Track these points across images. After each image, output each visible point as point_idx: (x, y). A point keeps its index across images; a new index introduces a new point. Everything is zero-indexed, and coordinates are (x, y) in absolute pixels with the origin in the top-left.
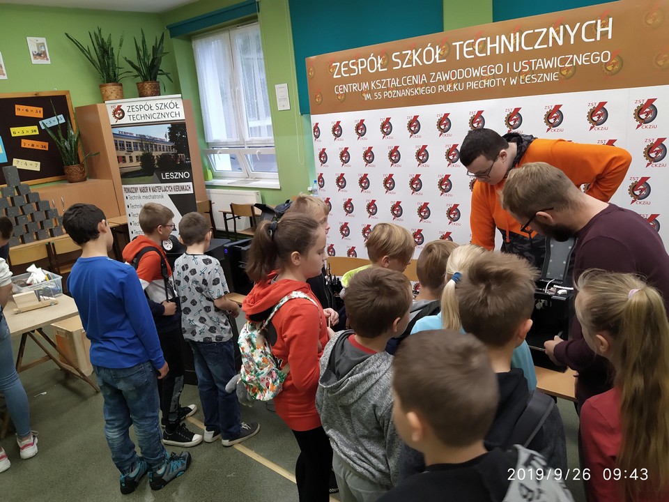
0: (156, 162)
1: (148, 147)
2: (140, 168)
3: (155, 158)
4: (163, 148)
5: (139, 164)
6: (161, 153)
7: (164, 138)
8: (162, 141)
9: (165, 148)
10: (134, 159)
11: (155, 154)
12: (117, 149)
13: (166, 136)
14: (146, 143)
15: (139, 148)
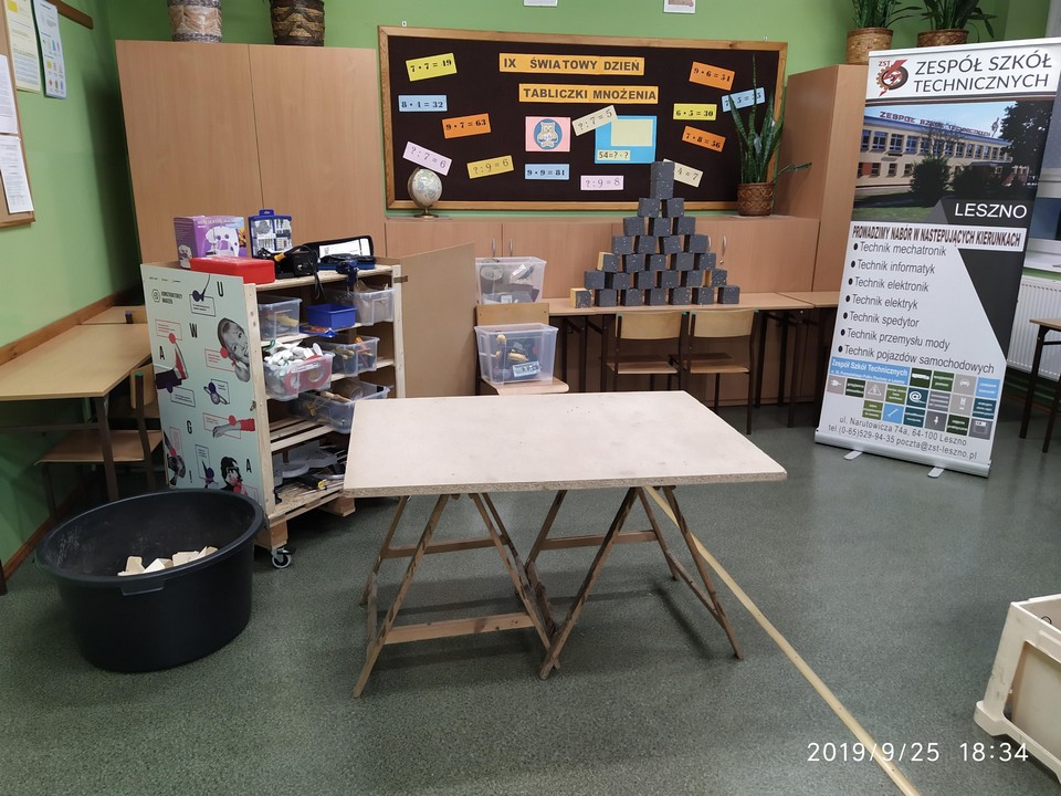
0: (951, 179)
1: (940, 147)
2: (908, 188)
3: (952, 170)
4: (979, 152)
5: (907, 180)
6: (968, 162)
7: (989, 130)
8: (980, 136)
9: (985, 151)
10: (901, 170)
11: (954, 162)
12: (864, 148)
13: (994, 127)
14: (939, 138)
15: (919, 148)
